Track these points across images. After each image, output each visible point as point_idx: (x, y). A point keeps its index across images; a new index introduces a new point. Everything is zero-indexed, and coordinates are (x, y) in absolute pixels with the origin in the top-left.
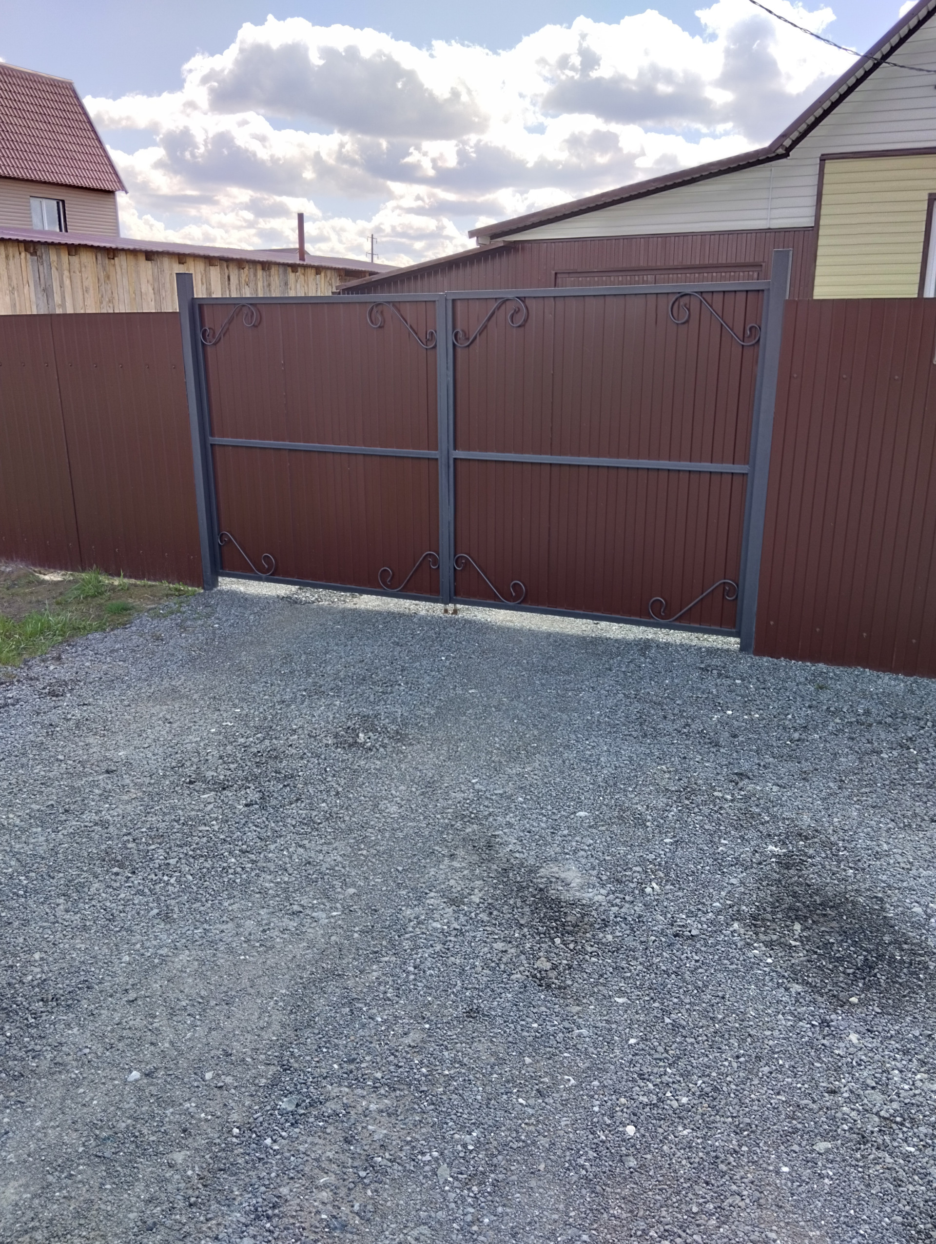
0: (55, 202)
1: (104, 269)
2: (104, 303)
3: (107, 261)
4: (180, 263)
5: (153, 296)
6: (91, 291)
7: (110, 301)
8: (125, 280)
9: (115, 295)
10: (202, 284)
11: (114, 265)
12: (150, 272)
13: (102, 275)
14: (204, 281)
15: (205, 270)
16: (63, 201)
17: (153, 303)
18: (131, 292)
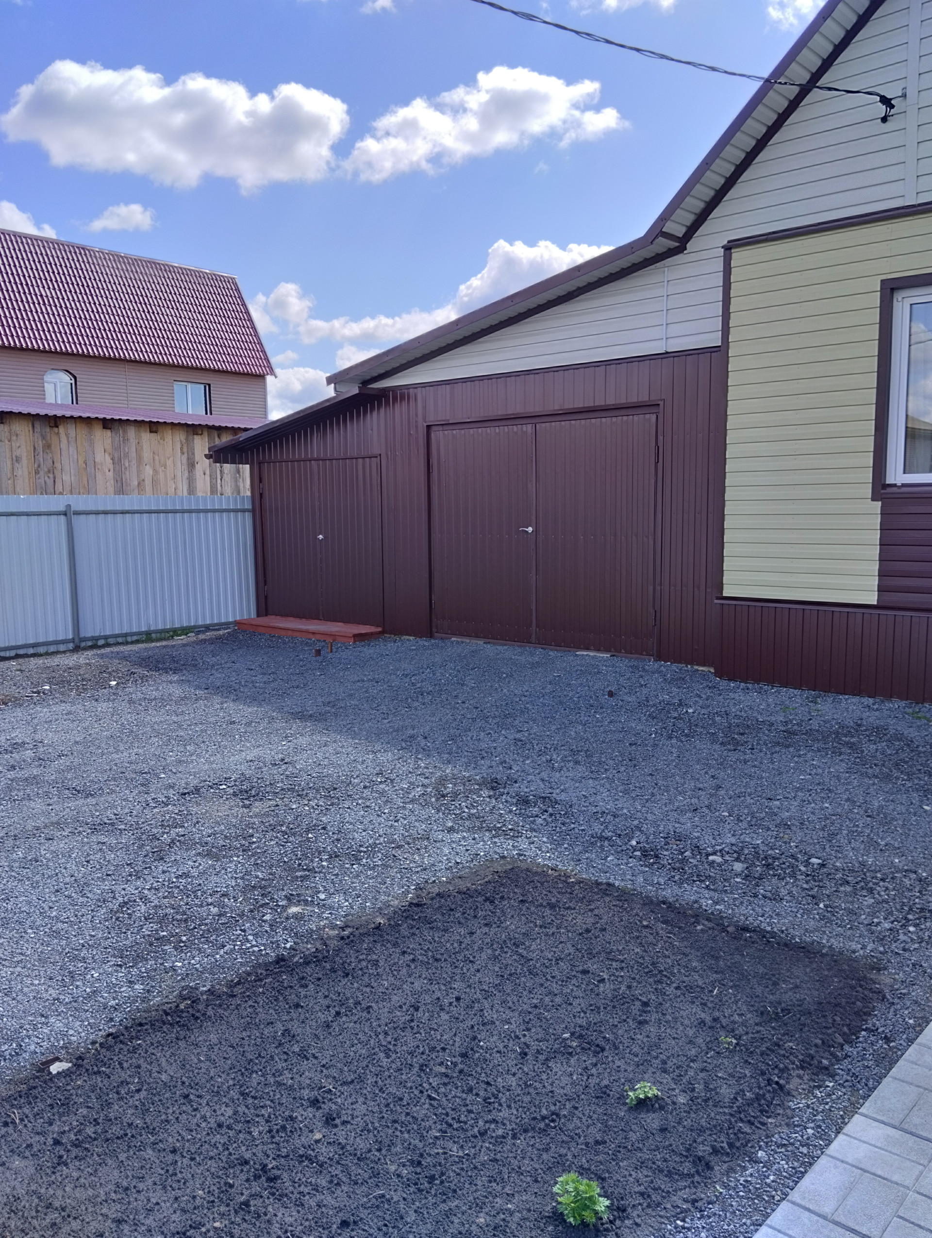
0: (202, 386)
1: (43, 438)
2: (42, 473)
3: (48, 430)
4: (151, 432)
5: (111, 467)
6: (24, 461)
7: (49, 472)
8: (72, 450)
9: (58, 465)
10: (183, 453)
11: (58, 434)
12: (109, 441)
13: (40, 444)
14: (185, 450)
15: (187, 439)
16: (209, 385)
17: (111, 473)
18: (81, 461)
